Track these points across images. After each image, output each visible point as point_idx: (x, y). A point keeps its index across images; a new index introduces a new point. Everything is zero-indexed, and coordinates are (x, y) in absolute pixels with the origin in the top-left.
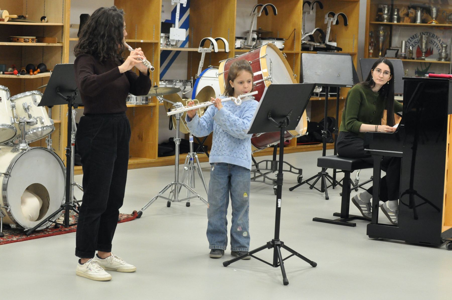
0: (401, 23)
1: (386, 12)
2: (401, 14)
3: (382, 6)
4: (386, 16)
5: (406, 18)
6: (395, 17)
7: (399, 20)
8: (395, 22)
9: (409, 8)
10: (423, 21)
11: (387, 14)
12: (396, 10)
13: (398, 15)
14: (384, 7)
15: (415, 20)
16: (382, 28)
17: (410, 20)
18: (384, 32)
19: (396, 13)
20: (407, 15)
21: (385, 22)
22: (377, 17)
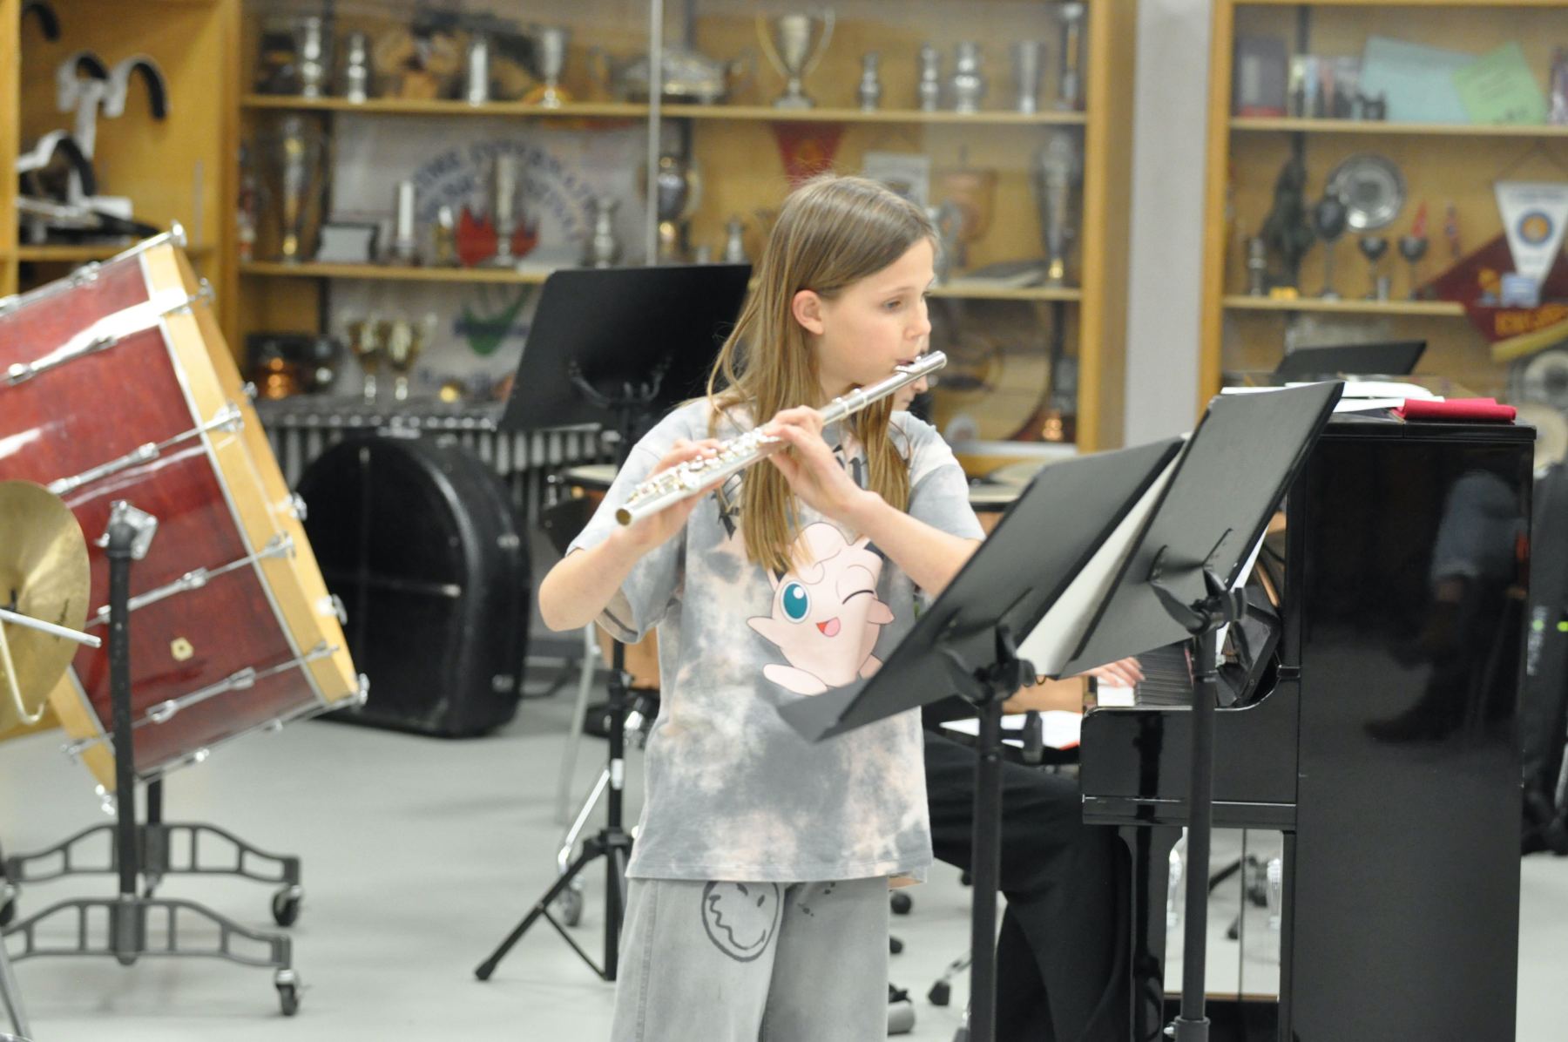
0: (389, 103)
1: (312, 49)
2: (388, 61)
3: (290, 24)
4: (312, 71)
5: (414, 81)
6: (356, 73)
7: (373, 86)
8: (357, 98)
9: (422, 32)
10: (496, 91)
11: (317, 61)
12: (357, 42)
13: (368, 64)
14: (303, 32)
15: (456, 87)
16: (293, 125)
17: (430, 90)
18: (307, 143)
19: (357, 56)
20: (414, 64)
21: (311, 97)
22: (263, 76)
